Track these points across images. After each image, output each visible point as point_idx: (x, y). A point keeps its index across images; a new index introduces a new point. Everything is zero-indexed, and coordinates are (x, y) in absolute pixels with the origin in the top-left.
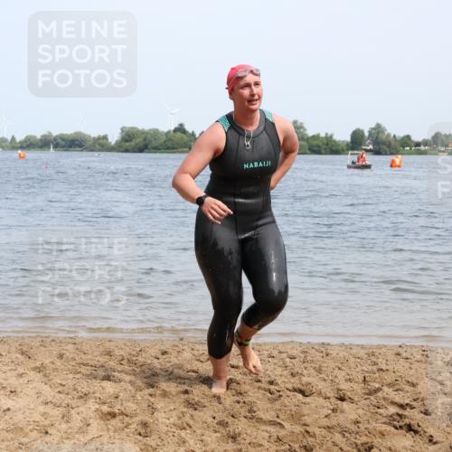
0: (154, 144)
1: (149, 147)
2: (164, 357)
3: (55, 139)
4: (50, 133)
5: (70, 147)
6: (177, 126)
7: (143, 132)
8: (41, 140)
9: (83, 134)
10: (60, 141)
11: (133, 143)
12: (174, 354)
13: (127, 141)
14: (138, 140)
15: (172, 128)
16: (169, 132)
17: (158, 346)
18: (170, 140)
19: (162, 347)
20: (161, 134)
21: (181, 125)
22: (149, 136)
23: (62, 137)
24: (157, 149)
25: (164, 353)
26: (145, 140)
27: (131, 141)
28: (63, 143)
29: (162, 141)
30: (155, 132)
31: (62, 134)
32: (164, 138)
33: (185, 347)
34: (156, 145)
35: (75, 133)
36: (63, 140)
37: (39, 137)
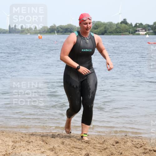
0: (110, 30)
1: (107, 32)
2: (117, 144)
3: (57, 28)
4: (55, 25)
5: (65, 32)
6: (122, 20)
7: (104, 24)
8: (50, 29)
9: (72, 25)
10: (60, 29)
11: (98, 30)
12: (122, 143)
13: (95, 29)
14: (101, 28)
15: (120, 22)
16: (118, 24)
17: (113, 139)
18: (119, 28)
19: (116, 140)
20: (114, 24)
21: (125, 20)
22: (107, 26)
23: (61, 27)
24: (111, 33)
25: (117, 142)
26: (105, 28)
27: (97, 29)
28: (61, 30)
29: (115, 28)
30: (111, 24)
31: (61, 26)
32: (115, 27)
33: (128, 140)
34: (111, 31)
35: (68, 25)
36: (62, 28)
37: (49, 27)
